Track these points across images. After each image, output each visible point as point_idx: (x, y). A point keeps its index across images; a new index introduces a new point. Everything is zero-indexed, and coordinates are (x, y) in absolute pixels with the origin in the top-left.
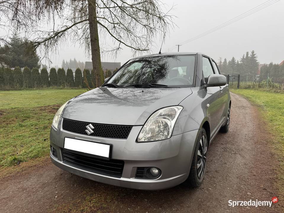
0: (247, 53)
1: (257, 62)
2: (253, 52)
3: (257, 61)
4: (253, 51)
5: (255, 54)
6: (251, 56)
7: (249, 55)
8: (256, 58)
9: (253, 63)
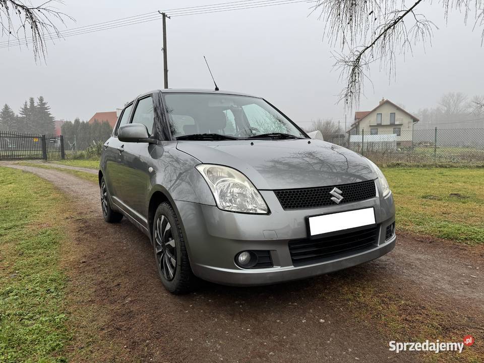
0: (32, 100)
1: (50, 116)
2: (41, 99)
3: (50, 114)
4: (41, 97)
5: (45, 104)
6: (39, 105)
7: (36, 104)
8: (47, 109)
9: (43, 118)
